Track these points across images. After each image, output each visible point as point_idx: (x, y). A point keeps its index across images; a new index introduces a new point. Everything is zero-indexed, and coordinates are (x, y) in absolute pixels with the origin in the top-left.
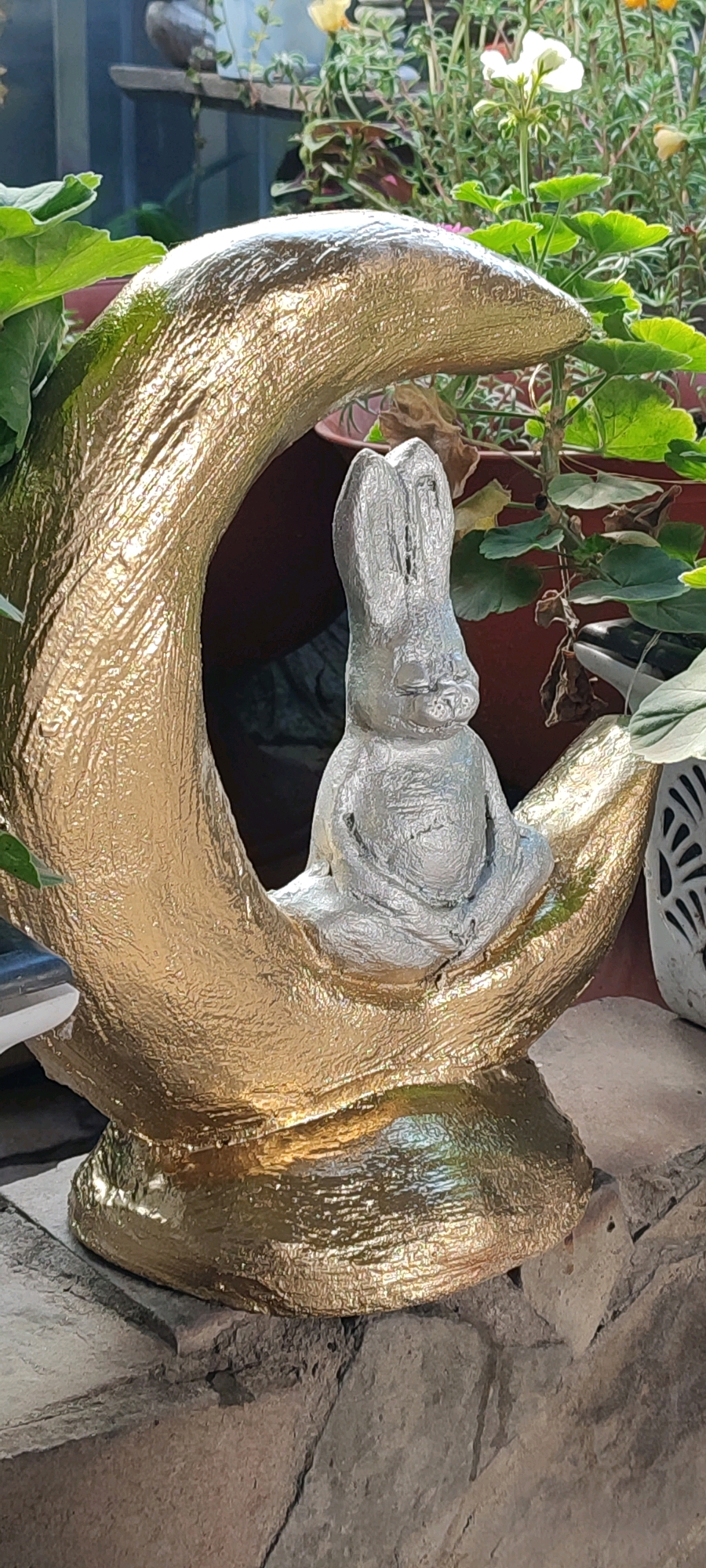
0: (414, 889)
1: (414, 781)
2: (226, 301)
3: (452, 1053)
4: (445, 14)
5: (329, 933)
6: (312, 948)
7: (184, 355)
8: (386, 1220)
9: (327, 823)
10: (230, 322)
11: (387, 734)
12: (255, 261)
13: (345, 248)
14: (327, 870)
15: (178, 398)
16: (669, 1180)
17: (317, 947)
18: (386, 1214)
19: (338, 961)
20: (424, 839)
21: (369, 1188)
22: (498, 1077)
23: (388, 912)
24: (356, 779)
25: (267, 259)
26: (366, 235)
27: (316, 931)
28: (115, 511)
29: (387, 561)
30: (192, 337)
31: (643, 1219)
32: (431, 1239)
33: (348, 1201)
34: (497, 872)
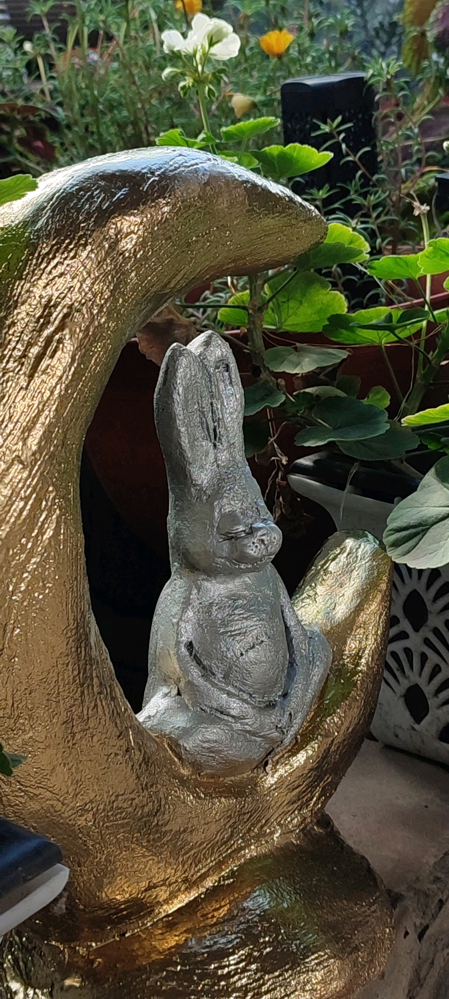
0: (246, 696)
1: (236, 608)
2: (78, 228)
3: (282, 822)
4: (58, 24)
5: (189, 744)
6: (176, 759)
7: (51, 277)
8: (269, 979)
9: (172, 652)
10: (85, 245)
11: (211, 572)
12: (95, 193)
13: (163, 176)
14: (175, 692)
15: (50, 314)
16: (434, 886)
17: (180, 759)
18: (269, 973)
19: (197, 767)
20: (251, 654)
21: (250, 955)
22: (313, 832)
23: (230, 719)
24: (190, 614)
25: (103, 190)
26: (177, 165)
27: (178, 745)
28: (10, 418)
29: (199, 433)
30: (56, 261)
31: (423, 921)
32: (307, 988)
33: (237, 969)
34: (300, 670)
